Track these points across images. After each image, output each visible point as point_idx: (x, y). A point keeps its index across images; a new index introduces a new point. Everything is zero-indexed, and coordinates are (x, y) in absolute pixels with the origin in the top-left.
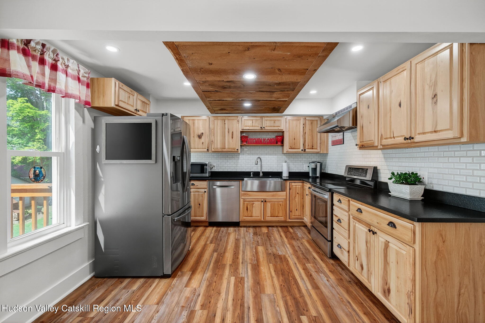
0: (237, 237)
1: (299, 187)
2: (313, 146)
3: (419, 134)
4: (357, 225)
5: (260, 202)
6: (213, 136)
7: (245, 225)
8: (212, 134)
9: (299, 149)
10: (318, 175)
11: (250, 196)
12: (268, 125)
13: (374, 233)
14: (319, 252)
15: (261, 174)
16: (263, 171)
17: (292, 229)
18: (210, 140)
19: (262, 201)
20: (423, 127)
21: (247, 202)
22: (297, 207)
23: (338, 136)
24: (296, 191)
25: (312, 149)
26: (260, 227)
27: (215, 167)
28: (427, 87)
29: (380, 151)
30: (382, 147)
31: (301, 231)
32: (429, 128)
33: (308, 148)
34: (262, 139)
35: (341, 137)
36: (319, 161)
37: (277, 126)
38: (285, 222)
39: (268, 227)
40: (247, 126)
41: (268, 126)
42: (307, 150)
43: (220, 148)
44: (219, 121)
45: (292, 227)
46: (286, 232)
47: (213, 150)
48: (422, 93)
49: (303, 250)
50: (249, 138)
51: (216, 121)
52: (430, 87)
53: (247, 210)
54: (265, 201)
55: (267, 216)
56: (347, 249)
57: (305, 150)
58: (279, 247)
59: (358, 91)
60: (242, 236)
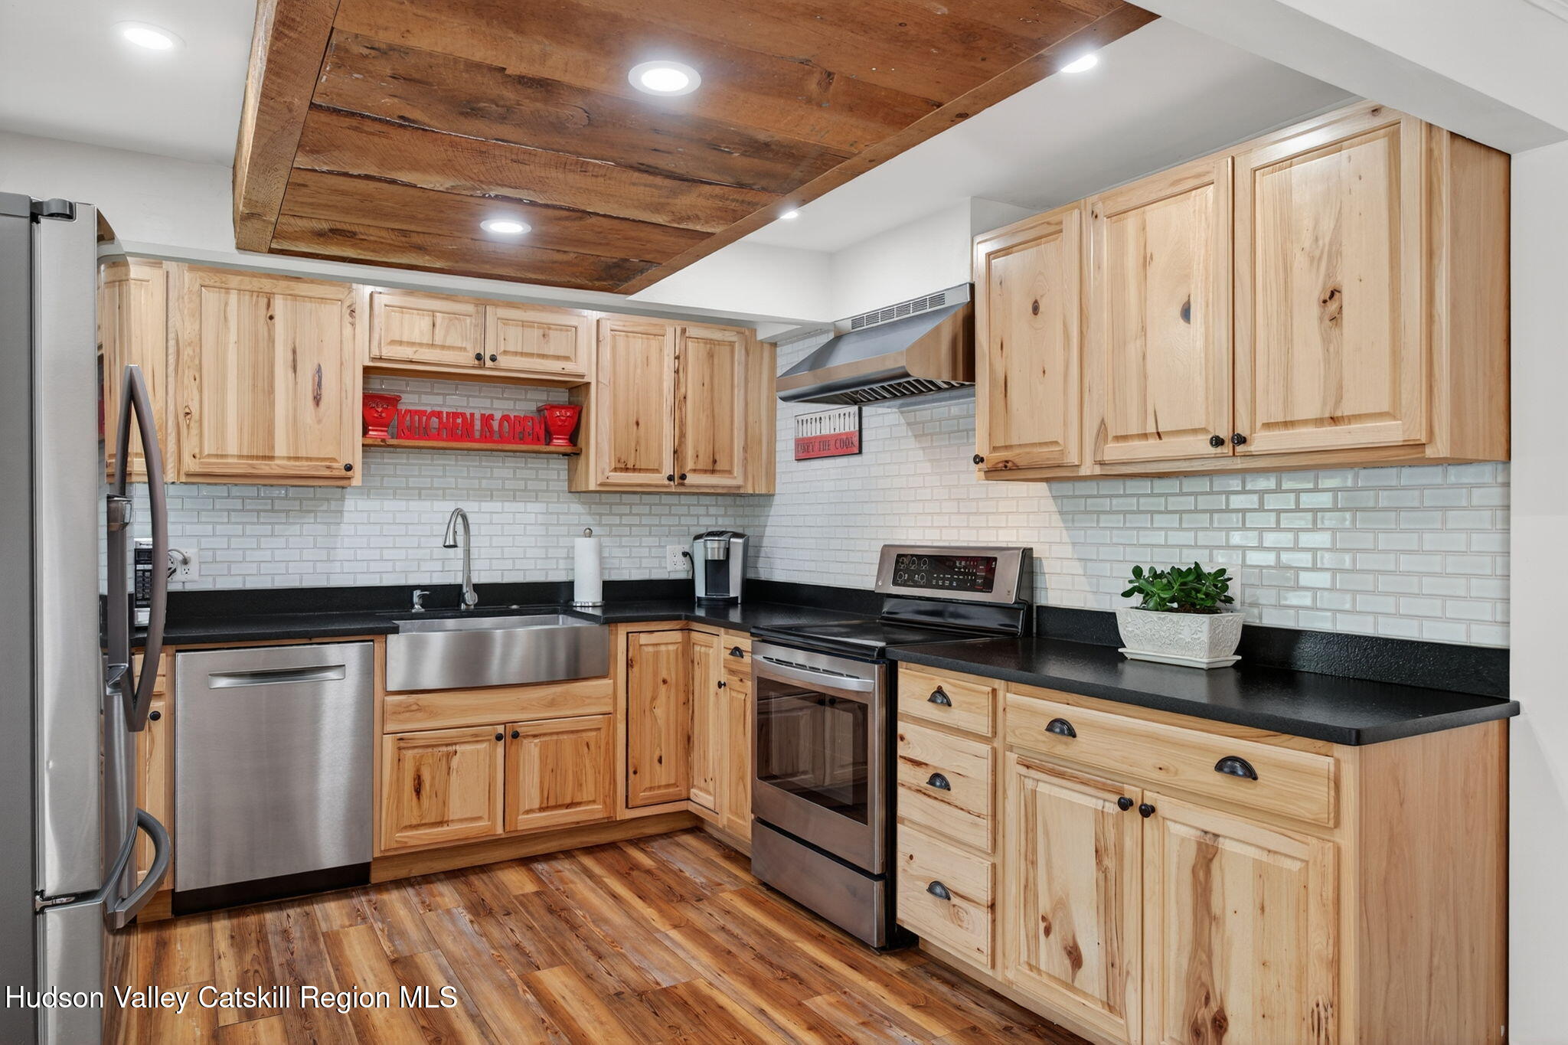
0: (386, 946)
1: (668, 651)
2: (715, 462)
3: (1268, 426)
4: (1042, 788)
5: (484, 745)
6: (194, 385)
7: (402, 873)
8: (188, 374)
9: (657, 471)
10: (735, 591)
11: (432, 713)
12: (511, 348)
13: (1147, 811)
14: (823, 936)
15: (471, 598)
16: (476, 579)
17: (643, 850)
18: (171, 407)
19: (499, 738)
20: (1287, 403)
21: (420, 751)
22: (659, 746)
23: (837, 420)
24: (656, 674)
25: (713, 471)
26: (484, 869)
27: (194, 566)
28: (1300, 261)
29: (1044, 485)
30: (1097, 470)
31: (686, 854)
32: (1309, 406)
33: (695, 471)
34: (472, 415)
35: (851, 425)
36: (740, 530)
37: (558, 358)
38: (610, 824)
39: (526, 862)
40: (401, 343)
41: (516, 353)
42: (692, 479)
43: (240, 457)
44: (233, 297)
45: (639, 842)
46: (629, 874)
47: (190, 465)
48: (1282, 282)
49: (752, 941)
50: (402, 407)
51: (211, 298)
52: (1312, 259)
53: (418, 791)
54: (516, 735)
55: (522, 810)
56: (985, 897)
57: (683, 477)
58: (636, 950)
59: (978, 239)
60: (414, 933)
